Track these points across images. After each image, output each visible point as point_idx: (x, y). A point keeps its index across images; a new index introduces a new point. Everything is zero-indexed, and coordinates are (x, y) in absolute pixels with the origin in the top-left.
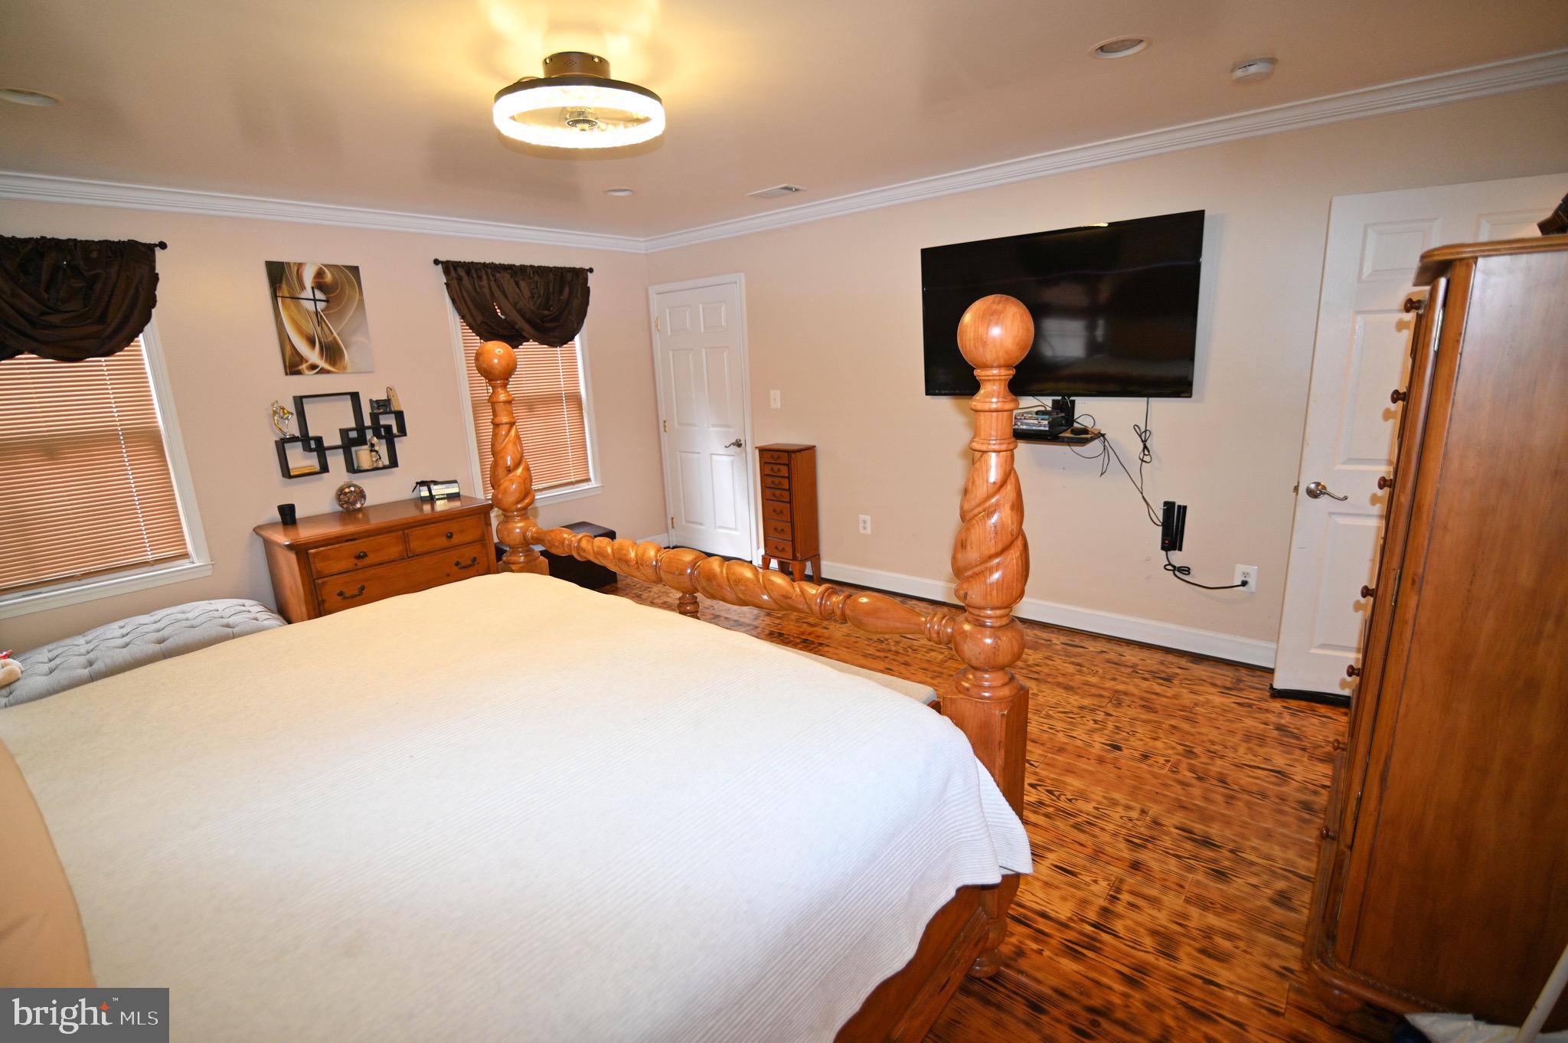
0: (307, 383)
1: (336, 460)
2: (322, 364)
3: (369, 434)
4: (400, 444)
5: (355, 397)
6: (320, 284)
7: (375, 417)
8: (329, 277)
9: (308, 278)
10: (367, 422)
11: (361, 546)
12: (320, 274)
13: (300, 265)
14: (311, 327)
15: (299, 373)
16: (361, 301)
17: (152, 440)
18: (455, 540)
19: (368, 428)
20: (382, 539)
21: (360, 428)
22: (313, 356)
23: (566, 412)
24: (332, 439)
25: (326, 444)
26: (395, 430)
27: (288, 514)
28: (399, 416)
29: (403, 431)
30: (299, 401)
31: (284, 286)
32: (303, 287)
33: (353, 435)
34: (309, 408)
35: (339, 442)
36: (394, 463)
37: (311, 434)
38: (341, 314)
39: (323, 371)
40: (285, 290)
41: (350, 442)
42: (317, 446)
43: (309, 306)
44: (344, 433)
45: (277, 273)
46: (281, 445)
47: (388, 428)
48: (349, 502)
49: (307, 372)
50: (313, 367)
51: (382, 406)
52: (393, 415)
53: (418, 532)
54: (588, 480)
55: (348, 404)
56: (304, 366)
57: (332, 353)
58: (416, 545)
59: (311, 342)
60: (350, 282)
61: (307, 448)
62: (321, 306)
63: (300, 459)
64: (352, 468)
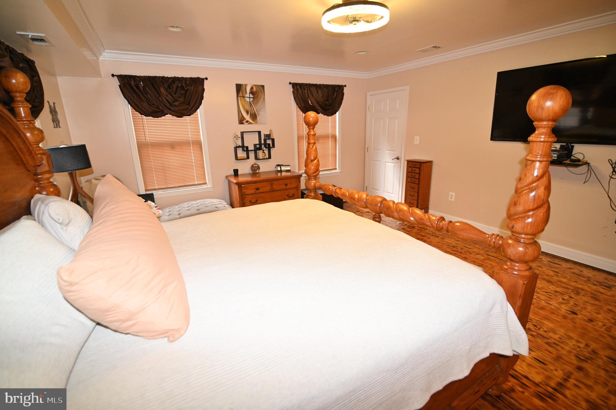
0: (245, 127)
1: (252, 155)
2: (250, 121)
3: (263, 146)
4: (273, 151)
5: (259, 133)
6: (252, 92)
7: (265, 140)
8: (255, 89)
9: (248, 90)
10: (263, 142)
11: (258, 185)
12: (252, 88)
13: (246, 85)
14: (248, 107)
15: (243, 123)
16: (264, 98)
18: (288, 186)
19: (263, 144)
20: (264, 184)
21: (260, 144)
22: (247, 117)
23: (330, 142)
24: (251, 148)
25: (249, 149)
26: (271, 145)
27: (236, 172)
28: (273, 140)
29: (274, 146)
30: (242, 133)
31: (241, 93)
32: (246, 93)
33: (258, 146)
34: (245, 136)
35: (253, 149)
36: (270, 157)
37: (245, 145)
38: (257, 103)
39: (250, 123)
40: (241, 94)
41: (257, 149)
42: (246, 149)
43: (248, 99)
44: (255, 145)
45: (239, 88)
46: (236, 148)
47: (269, 144)
48: (255, 169)
49: (245, 123)
50: (247, 122)
51: (268, 136)
52: (271, 140)
53: (276, 182)
54: (336, 169)
55: (257, 134)
56: (244, 121)
57: (254, 117)
58: (275, 187)
59: (247, 112)
60: (261, 92)
61: (243, 150)
62: (251, 99)
63: (241, 154)
64: (256, 158)
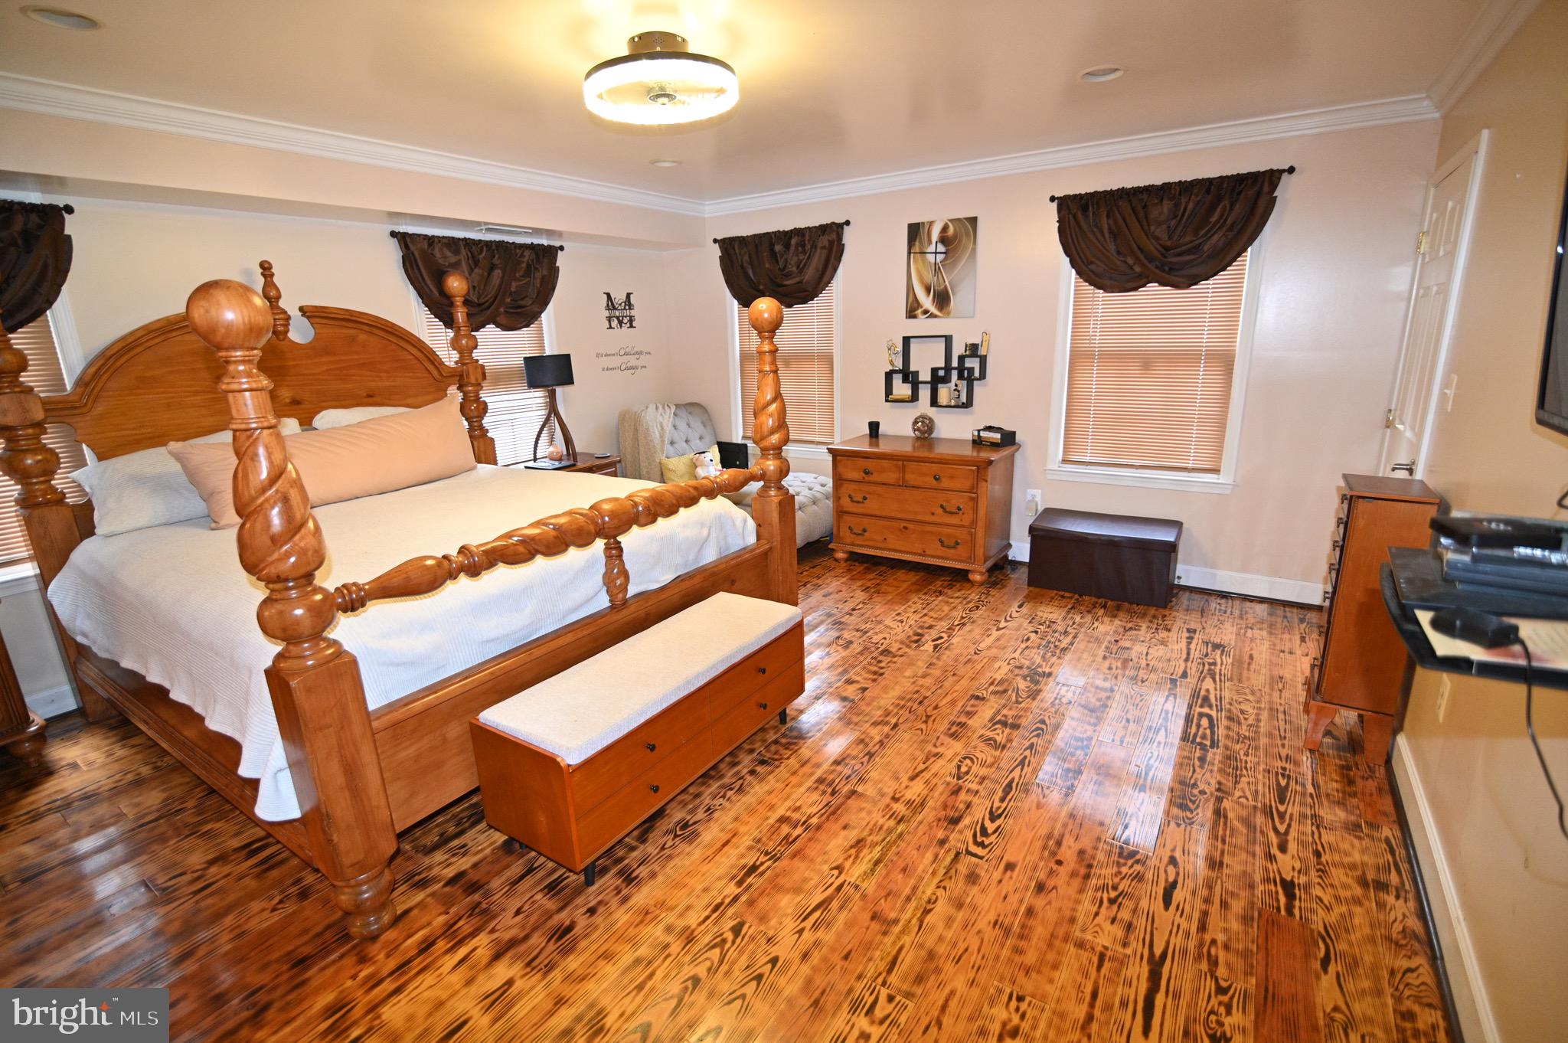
0: (921, 326)
1: (925, 393)
2: (933, 310)
3: (954, 375)
4: (978, 387)
5: (948, 340)
6: (944, 240)
7: (961, 358)
8: (951, 230)
9: (935, 236)
10: (955, 364)
12: (945, 229)
13: (931, 223)
14: (929, 277)
15: (915, 317)
16: (974, 250)
17: (827, 359)
19: (955, 368)
21: (948, 368)
22: (927, 302)
24: (925, 376)
25: (921, 379)
26: (977, 374)
27: (874, 427)
28: (983, 360)
29: (983, 376)
30: (906, 341)
31: (917, 243)
32: (930, 242)
33: (941, 373)
34: (914, 346)
35: (929, 379)
36: (968, 404)
37: (912, 369)
38: (954, 264)
39: (932, 316)
40: (917, 248)
41: (938, 379)
42: (909, 376)
43: (931, 258)
44: (934, 371)
45: (915, 232)
46: (889, 376)
47: (971, 370)
48: (925, 429)
49: (920, 316)
50: (926, 312)
51: (973, 350)
52: (978, 359)
53: (913, 466)
55: (941, 345)
56: (919, 311)
57: (942, 299)
58: (911, 477)
59: (928, 290)
60: (968, 235)
61: (905, 380)
62: (940, 257)
63: (902, 389)
64: (934, 402)
